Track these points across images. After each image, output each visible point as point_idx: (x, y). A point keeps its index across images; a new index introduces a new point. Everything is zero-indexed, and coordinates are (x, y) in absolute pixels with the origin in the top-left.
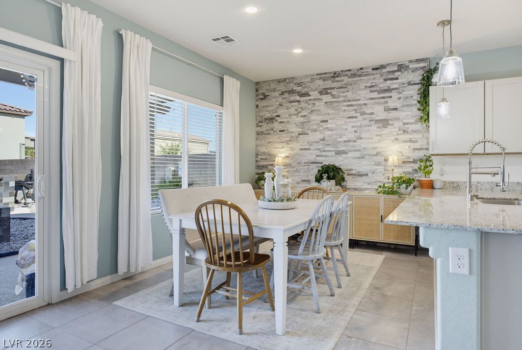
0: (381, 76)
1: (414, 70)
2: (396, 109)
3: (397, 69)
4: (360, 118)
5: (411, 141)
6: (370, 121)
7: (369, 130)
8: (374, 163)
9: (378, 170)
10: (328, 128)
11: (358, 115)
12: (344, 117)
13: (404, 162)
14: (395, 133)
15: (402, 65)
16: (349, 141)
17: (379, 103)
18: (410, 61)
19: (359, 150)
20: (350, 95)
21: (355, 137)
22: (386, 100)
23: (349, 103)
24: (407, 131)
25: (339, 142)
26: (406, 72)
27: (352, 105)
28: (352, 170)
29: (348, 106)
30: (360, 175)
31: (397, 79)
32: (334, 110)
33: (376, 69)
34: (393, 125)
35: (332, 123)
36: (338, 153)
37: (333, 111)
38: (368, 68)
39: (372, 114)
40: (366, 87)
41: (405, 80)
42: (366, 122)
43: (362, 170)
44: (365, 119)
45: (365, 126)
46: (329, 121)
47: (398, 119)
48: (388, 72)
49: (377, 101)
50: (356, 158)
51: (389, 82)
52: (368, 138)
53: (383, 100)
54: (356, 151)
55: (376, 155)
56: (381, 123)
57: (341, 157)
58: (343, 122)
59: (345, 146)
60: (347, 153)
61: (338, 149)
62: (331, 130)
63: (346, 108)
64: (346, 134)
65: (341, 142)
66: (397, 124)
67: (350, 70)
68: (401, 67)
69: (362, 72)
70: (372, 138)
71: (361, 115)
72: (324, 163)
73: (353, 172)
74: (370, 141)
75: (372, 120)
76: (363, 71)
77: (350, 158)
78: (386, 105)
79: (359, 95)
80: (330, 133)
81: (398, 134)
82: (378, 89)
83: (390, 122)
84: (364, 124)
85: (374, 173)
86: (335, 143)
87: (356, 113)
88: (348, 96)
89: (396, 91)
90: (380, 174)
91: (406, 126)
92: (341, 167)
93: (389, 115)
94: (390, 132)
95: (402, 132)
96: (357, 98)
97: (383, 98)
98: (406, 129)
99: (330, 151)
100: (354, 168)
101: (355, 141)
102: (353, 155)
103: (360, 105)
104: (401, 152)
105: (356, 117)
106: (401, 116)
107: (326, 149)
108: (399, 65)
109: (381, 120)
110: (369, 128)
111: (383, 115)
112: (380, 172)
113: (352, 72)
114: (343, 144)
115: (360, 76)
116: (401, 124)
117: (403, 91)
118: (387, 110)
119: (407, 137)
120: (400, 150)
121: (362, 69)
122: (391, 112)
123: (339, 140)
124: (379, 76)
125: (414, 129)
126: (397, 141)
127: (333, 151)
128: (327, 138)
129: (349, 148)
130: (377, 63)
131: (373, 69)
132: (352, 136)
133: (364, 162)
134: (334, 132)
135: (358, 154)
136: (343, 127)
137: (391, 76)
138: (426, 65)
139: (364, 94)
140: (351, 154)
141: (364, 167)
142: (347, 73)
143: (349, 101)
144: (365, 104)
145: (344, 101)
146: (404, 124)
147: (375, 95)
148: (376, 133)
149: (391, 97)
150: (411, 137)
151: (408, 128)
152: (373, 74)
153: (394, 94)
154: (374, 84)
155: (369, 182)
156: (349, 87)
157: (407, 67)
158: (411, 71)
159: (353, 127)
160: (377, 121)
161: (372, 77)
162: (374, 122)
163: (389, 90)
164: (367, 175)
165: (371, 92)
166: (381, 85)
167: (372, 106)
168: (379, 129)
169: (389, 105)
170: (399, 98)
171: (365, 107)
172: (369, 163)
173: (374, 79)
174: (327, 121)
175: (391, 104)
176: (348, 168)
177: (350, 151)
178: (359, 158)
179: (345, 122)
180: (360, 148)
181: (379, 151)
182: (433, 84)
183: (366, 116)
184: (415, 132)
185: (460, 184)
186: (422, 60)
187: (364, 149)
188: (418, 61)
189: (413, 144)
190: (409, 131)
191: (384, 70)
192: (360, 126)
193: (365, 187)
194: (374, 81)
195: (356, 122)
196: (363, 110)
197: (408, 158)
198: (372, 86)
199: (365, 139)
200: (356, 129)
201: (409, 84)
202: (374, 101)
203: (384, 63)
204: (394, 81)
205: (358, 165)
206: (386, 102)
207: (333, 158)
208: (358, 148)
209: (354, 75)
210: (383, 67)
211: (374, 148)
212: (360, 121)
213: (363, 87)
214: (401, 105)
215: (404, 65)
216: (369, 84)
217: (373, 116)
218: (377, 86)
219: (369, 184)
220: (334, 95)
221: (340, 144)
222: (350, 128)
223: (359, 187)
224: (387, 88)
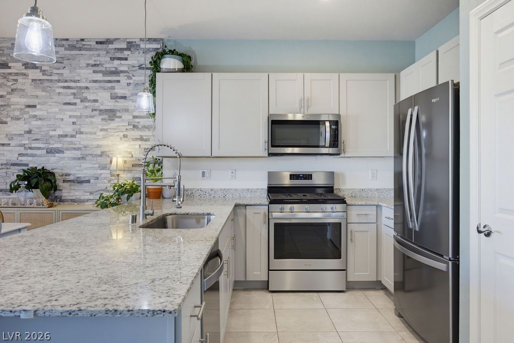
0: (107, 53)
1: (146, 51)
2: (124, 98)
3: (125, 47)
4: (80, 105)
5: (141, 139)
6: (93, 110)
7: (92, 122)
8: (97, 166)
9: (103, 176)
10: (36, 116)
11: (78, 101)
12: (59, 103)
13: (133, 166)
14: (124, 128)
15: (132, 42)
16: (66, 136)
17: (104, 89)
18: (141, 40)
19: (79, 149)
20: (66, 73)
21: (74, 130)
22: (113, 84)
23: (66, 84)
24: (137, 126)
25: (51, 136)
26: (137, 52)
27: (69, 88)
28: (69, 175)
29: (64, 87)
30: (79, 181)
31: (126, 59)
32: (45, 91)
33: (101, 43)
34: (120, 117)
35: (42, 110)
36: (50, 151)
37: (44, 93)
38: (90, 40)
39: (96, 101)
40: (88, 65)
41: (135, 63)
42: (88, 112)
43: (83, 174)
44: (86, 107)
45: (87, 117)
46: (38, 107)
47: (127, 110)
48: (115, 49)
49: (102, 84)
50: (74, 159)
51: (116, 62)
52: (90, 133)
53: (110, 85)
54: (74, 149)
55: (101, 156)
56: (107, 115)
57: (55, 157)
58: (57, 110)
59: (60, 142)
60: (63, 152)
61: (51, 146)
62: (40, 119)
63: (61, 90)
64: (62, 126)
65: (55, 136)
66: (127, 117)
67: (67, 40)
68: (131, 46)
69: (84, 45)
70: (95, 133)
71: (81, 101)
72: (31, 165)
73: (71, 178)
74: (93, 136)
75: (95, 110)
76: (84, 43)
77: (66, 159)
78: (113, 91)
79: (79, 75)
80: (39, 123)
81: (127, 129)
82: (103, 69)
83: (118, 114)
84: (86, 114)
85: (97, 178)
86: (47, 138)
87: (74, 98)
88: (65, 75)
89: (125, 74)
90: (105, 181)
91: (137, 120)
92: (54, 171)
93: (116, 104)
94: (117, 126)
95: (131, 127)
96: (77, 78)
97: (110, 81)
98: (136, 124)
99: (39, 148)
100: (71, 172)
101: (73, 136)
102: (71, 155)
103: (80, 88)
104: (130, 153)
105: (75, 104)
106: (131, 107)
107: (33, 146)
108: (129, 43)
109: (106, 110)
110: (92, 120)
111: (109, 104)
112: (105, 178)
113: (70, 43)
114: (56, 139)
115: (80, 49)
116: (131, 117)
117: (133, 76)
118: (115, 97)
119: (137, 133)
120: (130, 150)
121: (82, 40)
122: (119, 100)
123: (52, 133)
124: (105, 52)
125: (146, 125)
126: (126, 139)
127: (43, 149)
128: (35, 130)
129: (65, 146)
130: (102, 36)
131: (97, 43)
132: (69, 130)
133: (85, 165)
134: (45, 123)
135: (78, 154)
136: (58, 116)
137: (119, 55)
138: (158, 46)
139: (86, 74)
140: (68, 154)
141: (85, 171)
142: (64, 42)
143: (66, 81)
144: (87, 88)
145: (59, 81)
146: (135, 117)
147: (99, 77)
148: (100, 127)
149: (118, 81)
150: (142, 134)
151: (138, 122)
152: (97, 49)
153: (123, 78)
154: (98, 63)
155: (91, 190)
156: (66, 62)
157: (138, 46)
158: (142, 52)
159: (70, 117)
160: (102, 112)
161: (96, 53)
162: (97, 112)
163: (116, 72)
164: (88, 181)
165: (94, 72)
166: (108, 65)
167: (95, 91)
168: (104, 122)
169: (116, 91)
170: (129, 84)
171: (86, 91)
172: (92, 166)
173: (99, 55)
174: (35, 106)
175: (119, 91)
176: (65, 172)
177: (67, 149)
178: (79, 159)
179: (60, 110)
180: (80, 146)
181: (104, 151)
182: (161, 70)
183: (87, 104)
184: (147, 128)
185: (194, 191)
186: (155, 40)
187: (85, 147)
188: (150, 40)
189: (144, 143)
190: (140, 127)
191: (111, 46)
192: (80, 117)
193: (86, 197)
194: (99, 58)
195: (75, 111)
196: (84, 95)
197: (139, 160)
198: (95, 65)
199: (86, 133)
200: (75, 120)
201: (140, 67)
202: (97, 85)
203: (111, 36)
204: (123, 62)
205: (78, 168)
206: (113, 88)
207: (44, 159)
208: (77, 146)
209: (72, 47)
210: (108, 41)
211: (98, 146)
212: (80, 109)
213: (85, 65)
214: (130, 93)
215: (133, 43)
216: (92, 62)
217: (96, 104)
218: (102, 65)
219: (91, 193)
220: (45, 71)
221: (53, 140)
222: (66, 118)
223: (78, 197)
224: (114, 69)
